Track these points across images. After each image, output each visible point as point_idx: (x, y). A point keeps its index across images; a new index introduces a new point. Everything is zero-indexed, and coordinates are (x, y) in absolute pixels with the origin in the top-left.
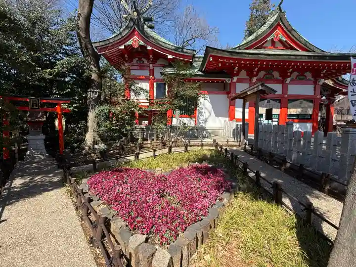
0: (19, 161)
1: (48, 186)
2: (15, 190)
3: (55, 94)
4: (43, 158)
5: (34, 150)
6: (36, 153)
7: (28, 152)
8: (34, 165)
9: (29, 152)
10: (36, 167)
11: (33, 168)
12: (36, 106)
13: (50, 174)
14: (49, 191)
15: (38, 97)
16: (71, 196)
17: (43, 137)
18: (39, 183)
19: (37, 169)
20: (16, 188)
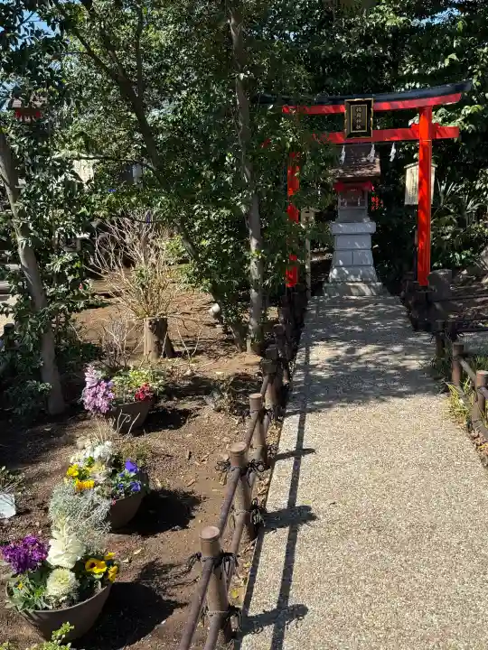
0: (313, 295)
1: (395, 381)
2: (319, 374)
3: (410, 78)
4: (367, 291)
5: (347, 267)
6: (352, 278)
7: (334, 274)
8: (350, 312)
9: (335, 271)
10: (355, 318)
11: (348, 322)
12: (363, 128)
13: (396, 343)
14: (401, 395)
15: (369, 94)
16: (469, 428)
17: (369, 226)
18: (370, 366)
19: (360, 325)
20: (321, 370)
